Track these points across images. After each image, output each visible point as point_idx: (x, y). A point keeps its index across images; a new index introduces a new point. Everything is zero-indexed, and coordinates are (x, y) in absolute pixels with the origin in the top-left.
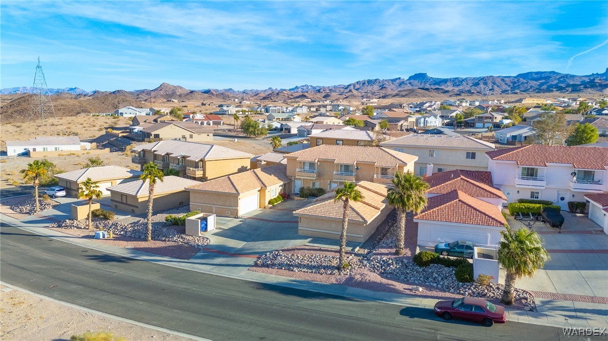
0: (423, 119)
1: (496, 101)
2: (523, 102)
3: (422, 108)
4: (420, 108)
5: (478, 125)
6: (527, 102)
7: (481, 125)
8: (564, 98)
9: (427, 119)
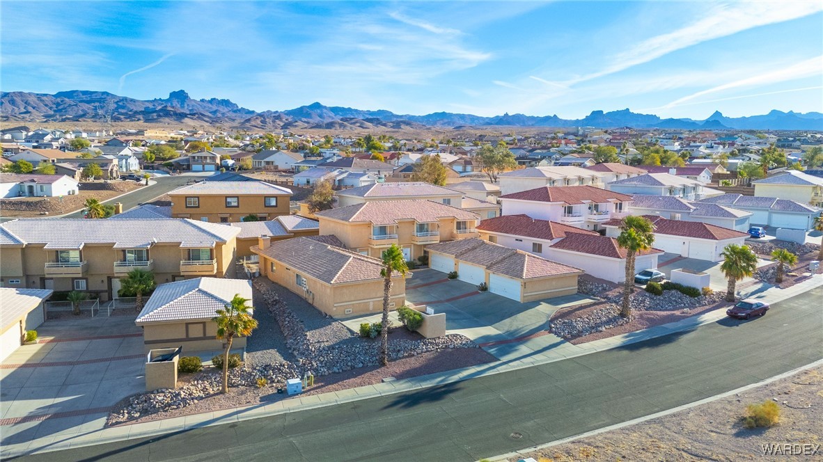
0: (124, 161)
1: (104, 133)
2: (145, 135)
3: (40, 142)
4: (37, 142)
5: (194, 167)
6: (150, 134)
7: (200, 167)
8: (182, 130)
9: (129, 161)
